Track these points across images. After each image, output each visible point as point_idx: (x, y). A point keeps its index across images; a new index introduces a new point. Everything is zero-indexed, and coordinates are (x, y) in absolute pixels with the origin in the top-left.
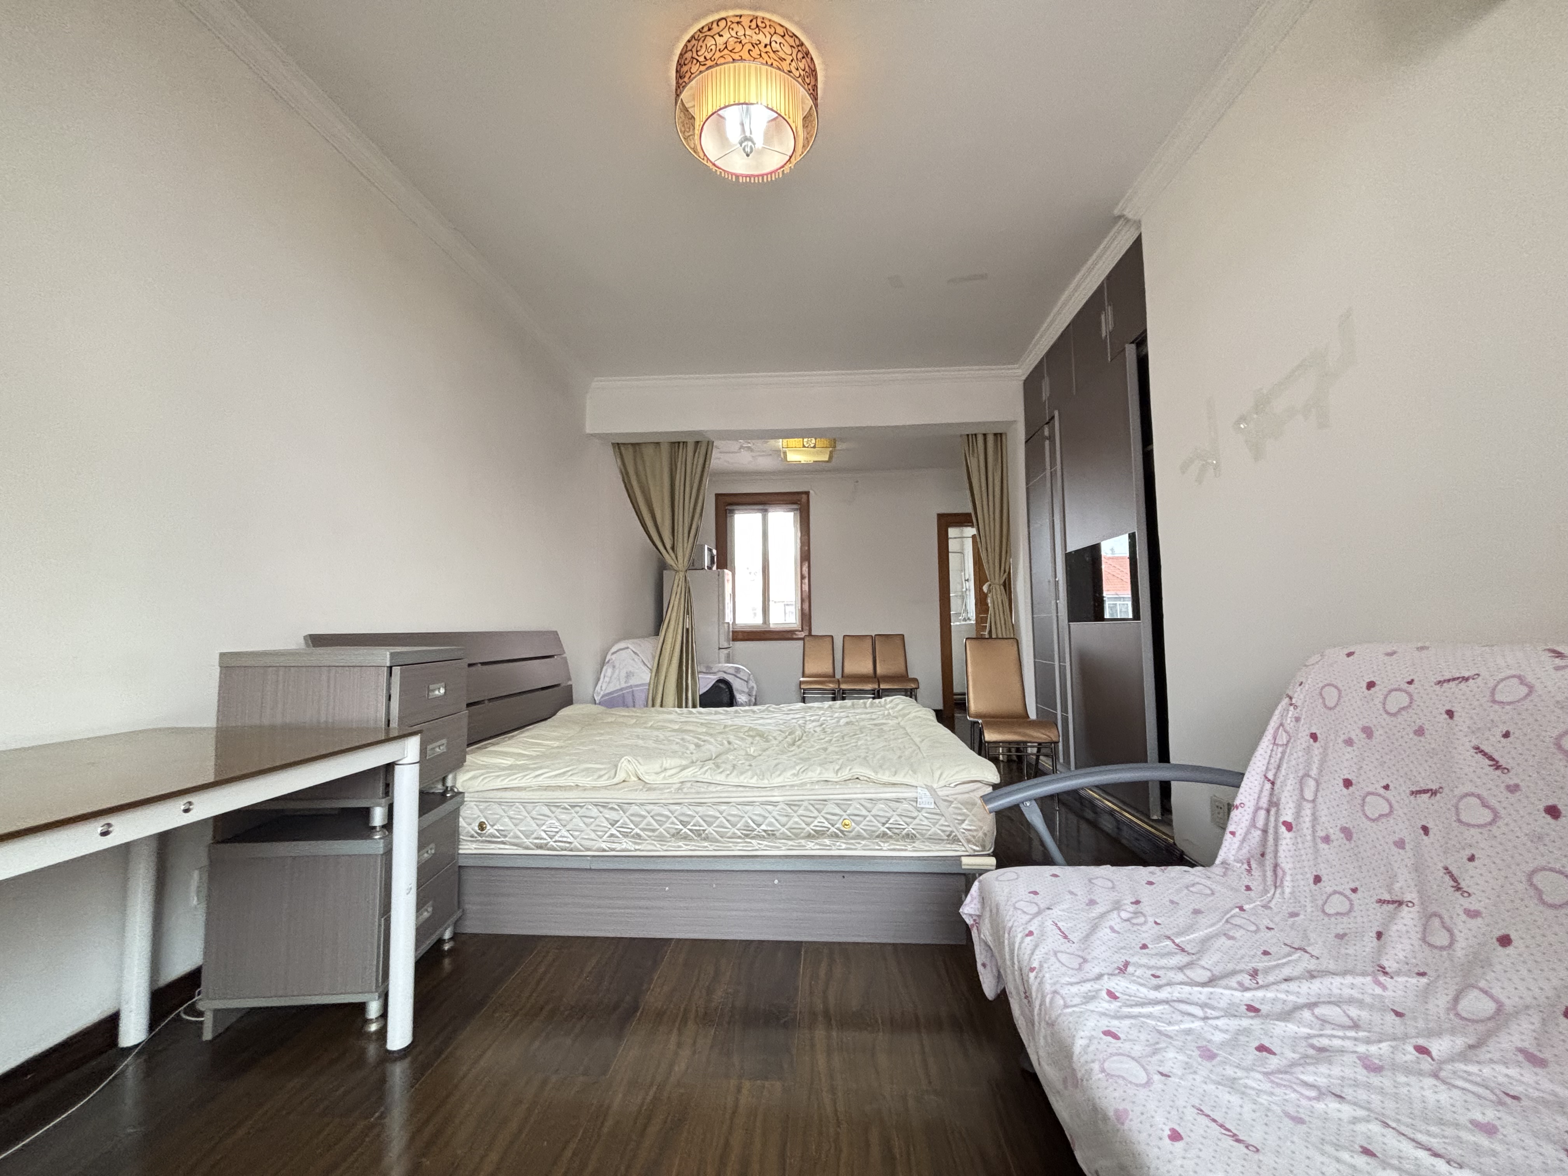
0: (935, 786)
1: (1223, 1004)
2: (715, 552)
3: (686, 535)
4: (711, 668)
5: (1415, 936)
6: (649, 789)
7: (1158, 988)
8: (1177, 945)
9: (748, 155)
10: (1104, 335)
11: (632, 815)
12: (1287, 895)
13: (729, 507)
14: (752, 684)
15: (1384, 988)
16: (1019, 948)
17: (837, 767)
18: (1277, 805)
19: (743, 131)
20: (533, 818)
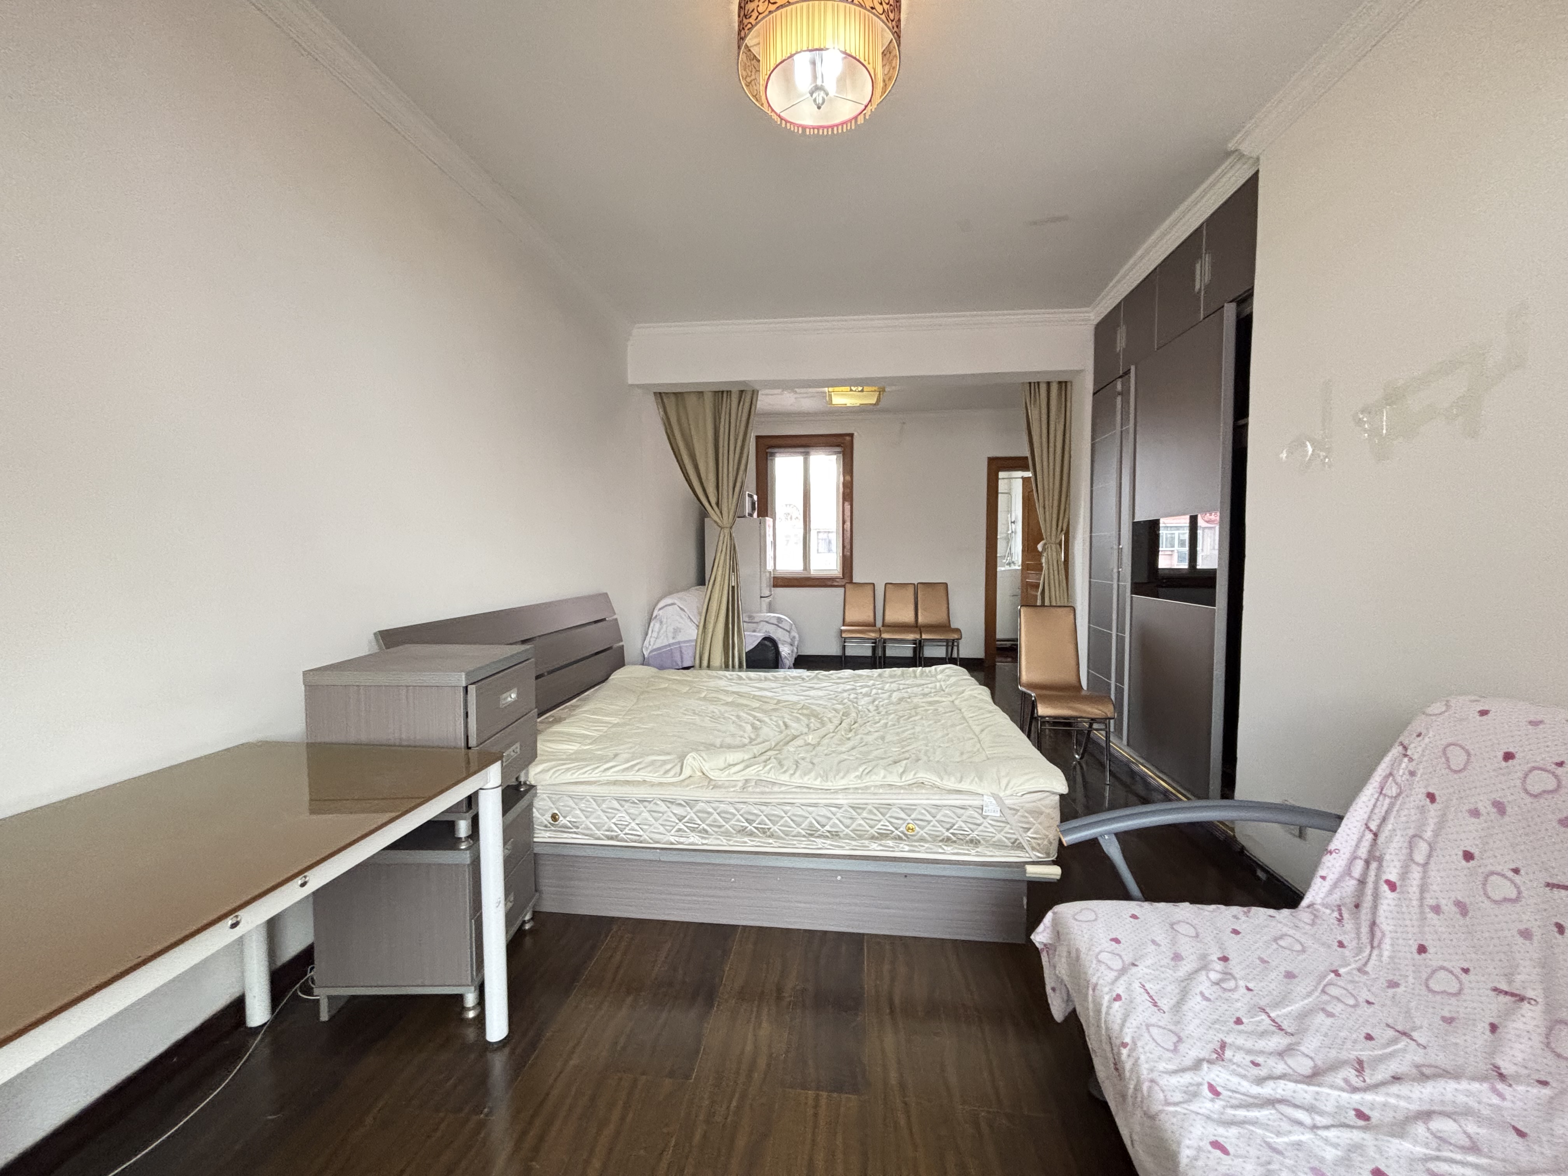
0: (1001, 794)
1: (1329, 1108)
2: (755, 497)
3: (731, 493)
4: (754, 618)
5: (1537, 1040)
6: (715, 787)
7: (1260, 1081)
8: (1273, 1021)
9: (819, 108)
10: (1197, 287)
11: (699, 811)
12: (1385, 958)
13: (769, 450)
14: (794, 633)
15: (1501, 1095)
16: (1107, 1013)
17: (901, 770)
18: (1380, 860)
19: (815, 77)
20: (604, 811)
